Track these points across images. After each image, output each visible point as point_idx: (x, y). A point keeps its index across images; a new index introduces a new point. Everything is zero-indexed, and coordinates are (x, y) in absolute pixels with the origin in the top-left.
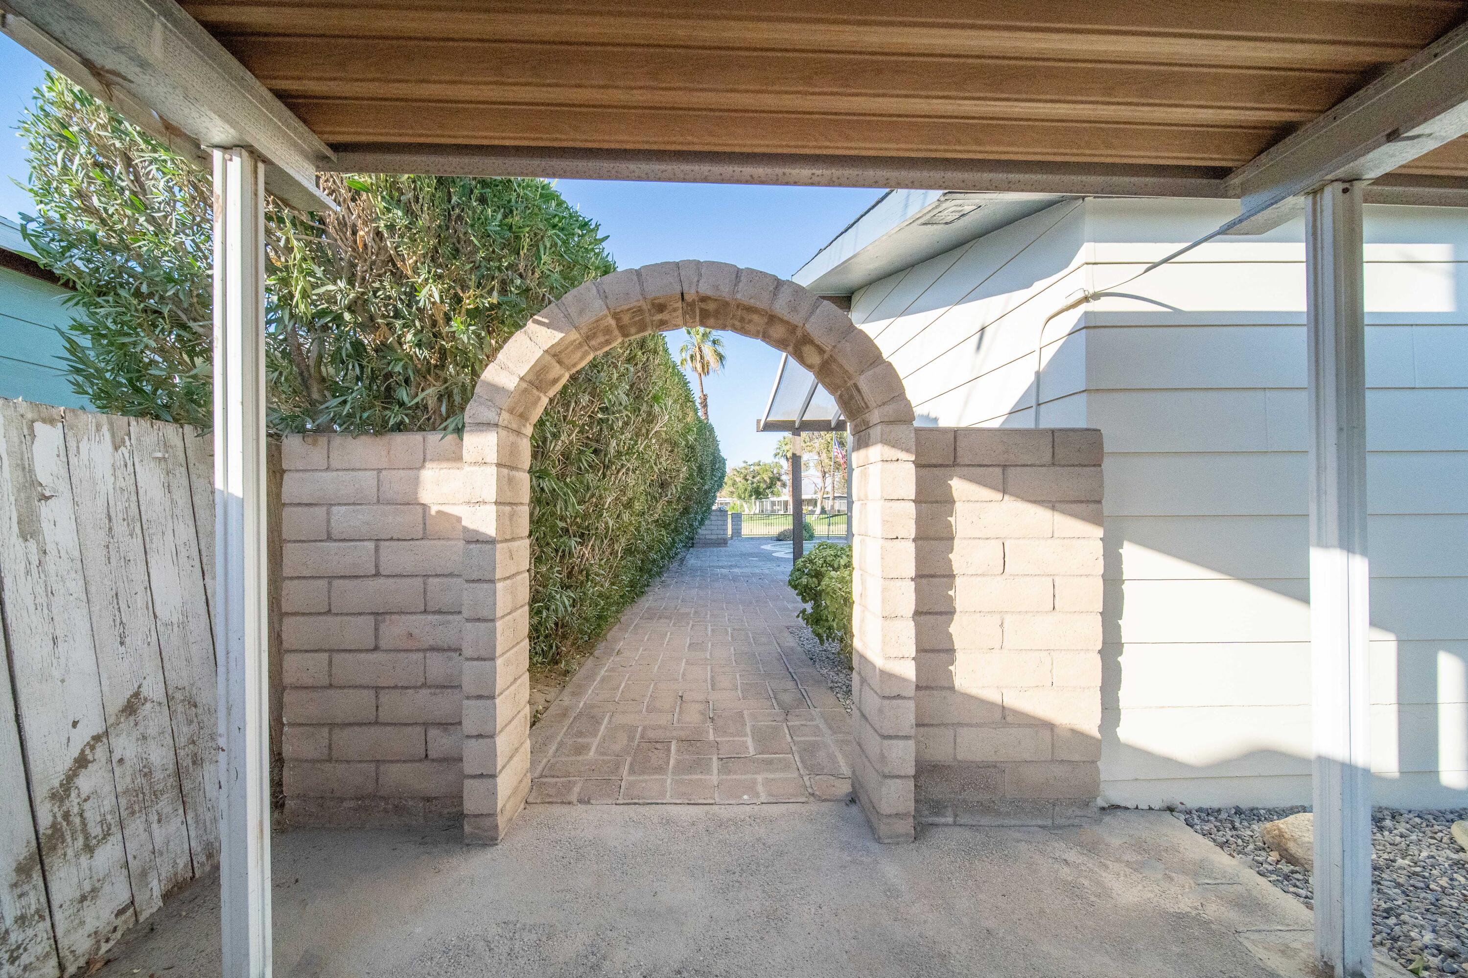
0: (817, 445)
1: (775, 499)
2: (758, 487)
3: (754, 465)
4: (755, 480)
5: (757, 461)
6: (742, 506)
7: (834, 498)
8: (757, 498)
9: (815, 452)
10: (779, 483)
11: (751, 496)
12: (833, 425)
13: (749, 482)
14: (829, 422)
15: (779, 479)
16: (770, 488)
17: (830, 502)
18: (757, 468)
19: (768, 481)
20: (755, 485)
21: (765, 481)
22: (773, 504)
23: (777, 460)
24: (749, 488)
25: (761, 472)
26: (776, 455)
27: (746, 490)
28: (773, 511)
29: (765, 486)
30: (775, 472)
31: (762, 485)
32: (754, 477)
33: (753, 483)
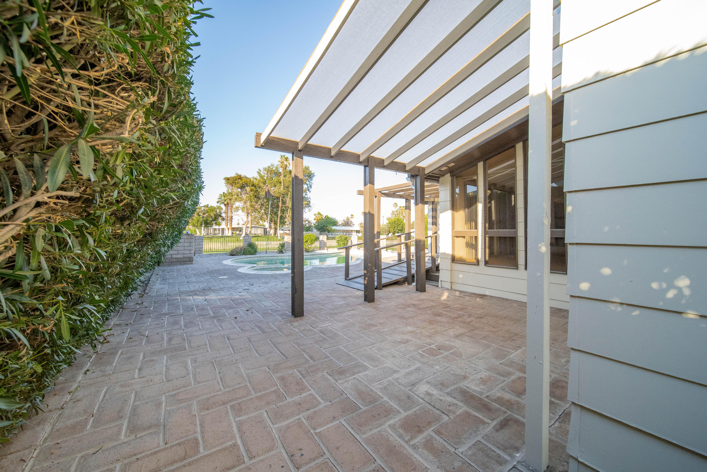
0: (245, 197)
1: (217, 227)
2: (207, 220)
3: (204, 206)
4: (205, 216)
5: (206, 204)
6: (196, 231)
7: (252, 227)
8: (205, 226)
9: (243, 202)
10: (220, 218)
11: (201, 225)
12: (333, 153)
13: (201, 216)
14: (330, 150)
15: (220, 216)
16: (214, 220)
17: (249, 230)
18: (206, 208)
19: (213, 216)
20: (205, 219)
21: (211, 217)
22: (215, 230)
23: (219, 205)
24: (201, 220)
25: (209, 211)
26: (218, 202)
27: (198, 221)
28: (215, 234)
29: (211, 219)
30: (218, 211)
31: (209, 218)
32: (204, 214)
33: (203, 217)
